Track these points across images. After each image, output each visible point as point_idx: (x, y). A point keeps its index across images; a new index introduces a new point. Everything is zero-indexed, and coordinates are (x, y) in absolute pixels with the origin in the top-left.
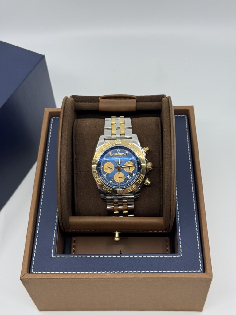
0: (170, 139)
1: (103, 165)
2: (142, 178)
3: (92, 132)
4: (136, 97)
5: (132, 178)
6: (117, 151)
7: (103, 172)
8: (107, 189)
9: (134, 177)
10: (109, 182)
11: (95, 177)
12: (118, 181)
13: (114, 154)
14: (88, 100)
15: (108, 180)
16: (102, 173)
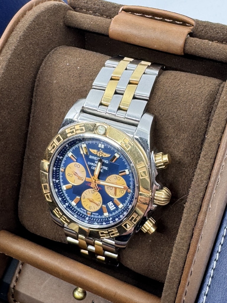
0: (210, 167)
1: (65, 166)
2: (135, 221)
3: (69, 86)
4: (193, 23)
5: (117, 212)
6: (98, 145)
7: (62, 178)
8: (61, 216)
9: (120, 210)
10: (70, 201)
11: (43, 185)
12: (88, 206)
13: (90, 150)
14: (99, 9)
15: (68, 198)
16: (61, 180)
